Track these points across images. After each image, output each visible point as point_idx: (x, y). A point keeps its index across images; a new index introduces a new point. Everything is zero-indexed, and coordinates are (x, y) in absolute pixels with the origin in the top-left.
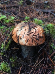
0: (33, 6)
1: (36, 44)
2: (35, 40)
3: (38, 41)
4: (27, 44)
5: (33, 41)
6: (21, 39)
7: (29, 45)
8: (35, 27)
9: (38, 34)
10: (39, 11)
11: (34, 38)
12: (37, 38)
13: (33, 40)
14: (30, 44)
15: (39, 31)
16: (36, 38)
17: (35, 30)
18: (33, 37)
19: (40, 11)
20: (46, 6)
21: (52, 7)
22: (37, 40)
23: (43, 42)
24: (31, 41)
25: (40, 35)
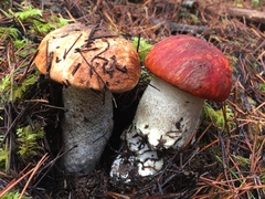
0: (146, 8)
1: (102, 86)
2: (98, 70)
3: (107, 76)
4: (72, 80)
5: (91, 74)
6: (58, 61)
7: (78, 84)
8: (111, 37)
9: (113, 58)
10: (159, 24)
11: (98, 64)
12: (107, 67)
13: (92, 70)
14: (82, 82)
15: (118, 51)
16: (103, 67)
17: (105, 45)
18: (96, 60)
19: (162, 26)
20: (188, 14)
21: (205, 21)
22: (105, 72)
23: (125, 85)
24: (87, 71)
25: (119, 62)
